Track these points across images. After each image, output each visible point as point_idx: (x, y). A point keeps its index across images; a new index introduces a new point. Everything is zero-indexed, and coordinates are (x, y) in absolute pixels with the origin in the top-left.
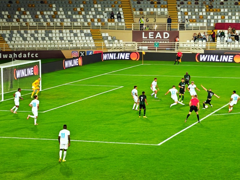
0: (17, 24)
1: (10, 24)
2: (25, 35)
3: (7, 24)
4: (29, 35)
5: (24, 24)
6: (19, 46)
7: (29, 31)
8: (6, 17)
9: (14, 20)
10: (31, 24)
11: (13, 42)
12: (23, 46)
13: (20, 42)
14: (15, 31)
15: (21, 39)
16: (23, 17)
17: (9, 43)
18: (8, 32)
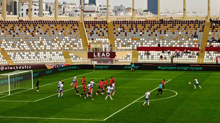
0: (18, 49)
1: (14, 49)
2: (23, 56)
3: (12, 49)
4: (25, 55)
5: (22, 49)
6: (20, 62)
7: (25, 53)
8: (11, 44)
9: (16, 47)
10: (26, 49)
11: (15, 60)
12: (22, 62)
13: (20, 60)
14: (17, 53)
15: (21, 58)
16: (21, 44)
17: (13, 60)
18: (13, 53)
